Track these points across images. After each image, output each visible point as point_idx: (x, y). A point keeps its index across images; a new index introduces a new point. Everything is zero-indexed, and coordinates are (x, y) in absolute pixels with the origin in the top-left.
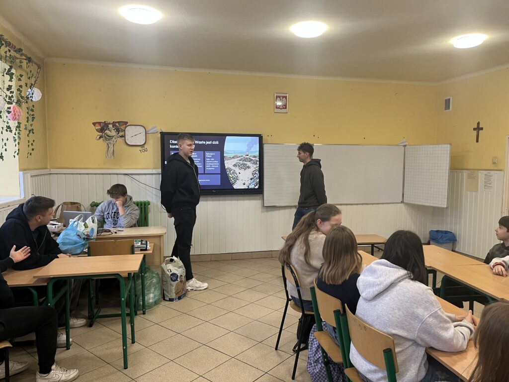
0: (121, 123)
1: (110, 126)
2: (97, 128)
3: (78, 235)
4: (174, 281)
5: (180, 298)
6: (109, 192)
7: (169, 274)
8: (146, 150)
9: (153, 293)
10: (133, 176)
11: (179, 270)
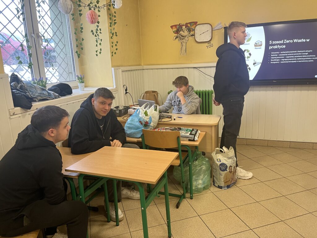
0: (192, 24)
1: (184, 27)
2: (174, 30)
3: (140, 122)
4: (223, 171)
5: (228, 187)
6: (174, 83)
7: (219, 163)
8: (212, 46)
9: (202, 179)
10: (201, 69)
11: (228, 160)
